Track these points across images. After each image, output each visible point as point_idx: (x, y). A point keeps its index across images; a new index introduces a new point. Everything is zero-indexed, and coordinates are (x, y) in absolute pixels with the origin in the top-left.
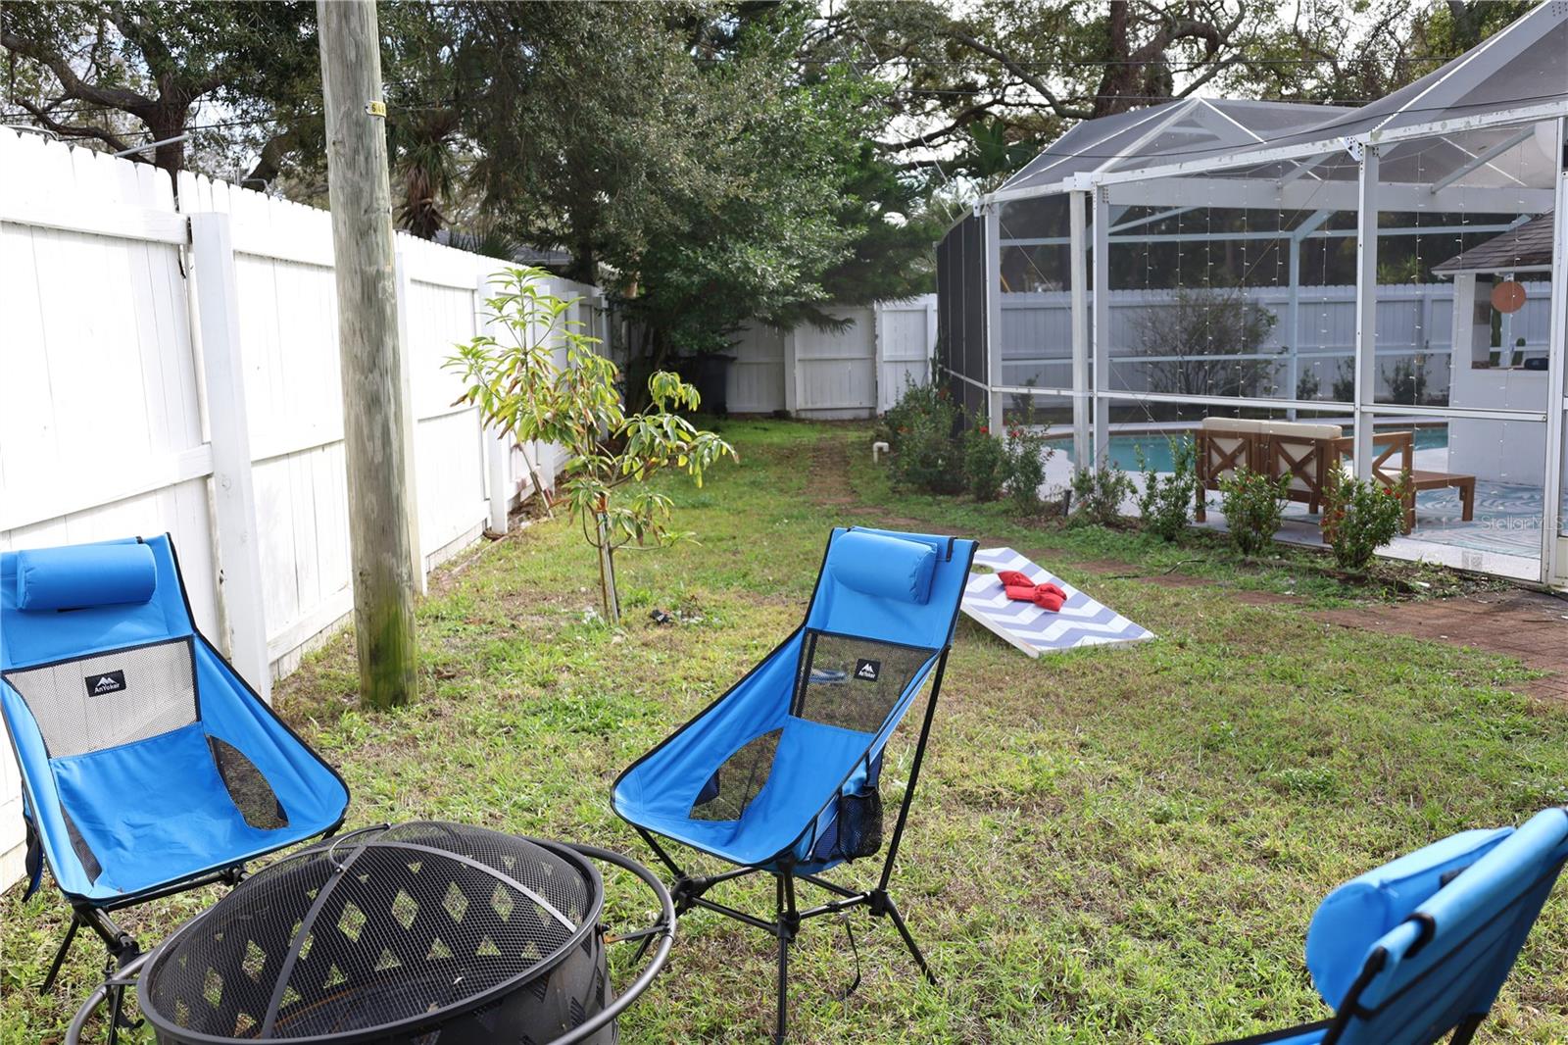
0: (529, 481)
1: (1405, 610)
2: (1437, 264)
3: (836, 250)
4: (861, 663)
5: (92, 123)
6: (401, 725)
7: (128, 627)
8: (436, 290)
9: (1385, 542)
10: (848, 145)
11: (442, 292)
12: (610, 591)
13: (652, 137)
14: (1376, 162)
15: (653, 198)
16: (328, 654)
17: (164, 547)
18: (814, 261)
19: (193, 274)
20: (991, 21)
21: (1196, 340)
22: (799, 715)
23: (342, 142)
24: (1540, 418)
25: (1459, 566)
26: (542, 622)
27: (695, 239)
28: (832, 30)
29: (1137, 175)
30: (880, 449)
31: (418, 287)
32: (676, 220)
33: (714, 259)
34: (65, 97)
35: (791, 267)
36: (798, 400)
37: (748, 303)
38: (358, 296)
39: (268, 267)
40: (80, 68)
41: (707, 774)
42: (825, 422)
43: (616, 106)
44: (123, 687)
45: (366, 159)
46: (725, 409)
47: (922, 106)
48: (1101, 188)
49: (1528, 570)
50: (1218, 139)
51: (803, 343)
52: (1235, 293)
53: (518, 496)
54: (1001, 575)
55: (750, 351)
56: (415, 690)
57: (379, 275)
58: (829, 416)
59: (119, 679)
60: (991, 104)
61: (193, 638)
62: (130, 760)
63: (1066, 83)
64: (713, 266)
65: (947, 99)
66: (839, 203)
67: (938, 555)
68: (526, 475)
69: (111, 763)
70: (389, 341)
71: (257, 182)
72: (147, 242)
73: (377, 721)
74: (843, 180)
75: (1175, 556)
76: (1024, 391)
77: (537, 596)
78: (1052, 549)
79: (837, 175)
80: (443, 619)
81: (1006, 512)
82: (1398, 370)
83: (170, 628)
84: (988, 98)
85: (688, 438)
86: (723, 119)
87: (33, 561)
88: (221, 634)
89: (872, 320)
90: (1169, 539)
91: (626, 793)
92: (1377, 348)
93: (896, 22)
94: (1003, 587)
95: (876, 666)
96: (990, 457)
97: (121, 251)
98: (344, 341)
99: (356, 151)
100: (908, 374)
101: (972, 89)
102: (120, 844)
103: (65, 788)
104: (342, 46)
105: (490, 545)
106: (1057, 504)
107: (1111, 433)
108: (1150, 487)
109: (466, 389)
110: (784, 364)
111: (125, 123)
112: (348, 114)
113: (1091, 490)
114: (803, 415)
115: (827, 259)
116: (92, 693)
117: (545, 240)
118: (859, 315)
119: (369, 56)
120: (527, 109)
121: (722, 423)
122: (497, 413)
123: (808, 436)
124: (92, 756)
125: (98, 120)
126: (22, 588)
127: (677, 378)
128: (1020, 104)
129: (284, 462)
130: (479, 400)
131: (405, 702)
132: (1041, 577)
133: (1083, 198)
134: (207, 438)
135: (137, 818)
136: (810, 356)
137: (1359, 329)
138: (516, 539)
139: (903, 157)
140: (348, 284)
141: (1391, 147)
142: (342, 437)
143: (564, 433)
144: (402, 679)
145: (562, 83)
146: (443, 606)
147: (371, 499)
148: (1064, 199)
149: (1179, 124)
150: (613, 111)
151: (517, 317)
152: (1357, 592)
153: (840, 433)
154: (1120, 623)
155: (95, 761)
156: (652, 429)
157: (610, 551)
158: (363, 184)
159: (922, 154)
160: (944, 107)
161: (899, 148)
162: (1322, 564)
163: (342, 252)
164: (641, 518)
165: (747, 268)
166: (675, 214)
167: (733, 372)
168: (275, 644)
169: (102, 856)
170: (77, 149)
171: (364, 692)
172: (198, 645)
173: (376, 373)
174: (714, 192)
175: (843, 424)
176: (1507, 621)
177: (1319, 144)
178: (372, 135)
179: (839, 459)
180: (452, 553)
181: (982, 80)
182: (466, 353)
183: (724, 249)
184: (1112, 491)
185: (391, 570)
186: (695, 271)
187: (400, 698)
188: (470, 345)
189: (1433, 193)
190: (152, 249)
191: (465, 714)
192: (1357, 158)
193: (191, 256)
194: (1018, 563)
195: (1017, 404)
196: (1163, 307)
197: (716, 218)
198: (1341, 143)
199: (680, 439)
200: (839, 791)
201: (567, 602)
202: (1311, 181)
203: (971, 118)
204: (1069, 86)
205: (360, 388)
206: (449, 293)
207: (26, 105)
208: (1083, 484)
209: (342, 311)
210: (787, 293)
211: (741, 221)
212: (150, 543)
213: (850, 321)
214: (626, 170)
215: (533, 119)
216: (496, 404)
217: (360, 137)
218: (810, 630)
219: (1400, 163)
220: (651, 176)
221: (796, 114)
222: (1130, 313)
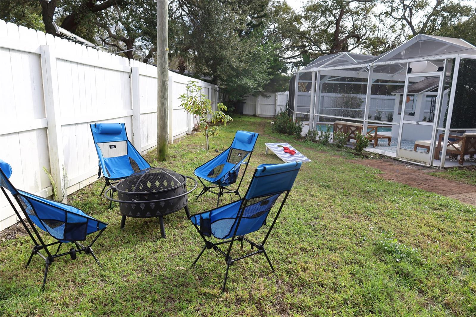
0: (197, 125)
1: (365, 161)
2: (393, 91)
3: (267, 81)
4: (239, 153)
5: (114, 43)
6: (164, 164)
7: (117, 138)
8: (179, 84)
9: (365, 148)
10: (270, 58)
11: (181, 84)
12: (207, 145)
13: (228, 54)
14: (373, 69)
15: (228, 67)
16: (153, 152)
17: (123, 125)
18: (261, 83)
19: (132, 78)
20: (310, 31)
21: (346, 105)
22: (228, 162)
23: (160, 55)
24: (398, 124)
25: (381, 154)
26: (194, 150)
27: (237, 76)
28: (274, 31)
29: (326, 69)
30: (272, 123)
31: (176, 83)
32: (232, 72)
33: (240, 81)
34: (109, 37)
35: (256, 84)
36: (258, 112)
37: (246, 91)
38: (161, 84)
39: (146, 78)
40: (112, 31)
41: (211, 170)
42: (264, 118)
43: (222, 47)
44: (115, 148)
45: (164, 59)
46: (243, 113)
47: (294, 49)
48: (319, 71)
49: (393, 155)
50: (348, 61)
51: (260, 100)
52: (355, 95)
53: (195, 127)
54: (284, 148)
55: (249, 102)
56: (167, 158)
57: (165, 81)
58: (265, 116)
59: (115, 146)
60: (308, 50)
61: (127, 141)
62: (116, 159)
63: (326, 46)
64: (239, 82)
65: (299, 48)
66: (267, 71)
67: (253, 136)
68: (196, 123)
69: (113, 160)
70: (166, 93)
71: (145, 61)
72: (124, 72)
73: (160, 163)
74: (270, 65)
75: (324, 148)
76: (306, 113)
77: (194, 146)
78: (300, 145)
79: (268, 64)
80: (175, 148)
81: (294, 138)
82: (389, 114)
83: (124, 138)
84: (308, 48)
85: (224, 116)
86: (244, 51)
87: (102, 125)
88: (133, 141)
89: (276, 96)
90: (324, 145)
91: (197, 171)
92: (370, 109)
93: (287, 31)
94: (284, 150)
95: (241, 154)
96: (292, 126)
97: (119, 73)
98: (158, 92)
99: (162, 57)
100: (281, 108)
101: (305, 46)
102: (114, 173)
103: (105, 162)
104: (161, 37)
105: (187, 136)
106: (305, 137)
107: (317, 124)
108: (321, 134)
109: (182, 103)
110: (256, 105)
111: (121, 43)
112: (161, 50)
113: (311, 134)
114: (259, 116)
115: (264, 82)
116: (110, 148)
117: (206, 74)
118: (273, 95)
119: (166, 39)
120: (203, 47)
121: (241, 116)
122: (188, 109)
123: (259, 120)
124: (110, 158)
125: (116, 43)
126: (100, 129)
127: (223, 104)
128: (315, 50)
129: (146, 115)
130: (184, 105)
131: (165, 160)
132: (292, 149)
133: (315, 73)
134: (132, 109)
135: (117, 169)
136: (261, 103)
137: (366, 104)
138: (193, 135)
139: (288, 61)
140: (160, 82)
141: (376, 67)
142: (157, 111)
143: (200, 113)
144: (165, 156)
145: (211, 42)
146: (176, 146)
147: (162, 122)
148: (311, 73)
149: (340, 58)
150: (221, 48)
151: (192, 90)
152: (357, 157)
153: (266, 120)
154: (305, 158)
155: (110, 159)
156: (217, 114)
157: (208, 137)
158: (164, 64)
159: (294, 60)
160: (298, 50)
161: (287, 58)
162: (353, 151)
163: (159, 76)
164: (214, 131)
165: (246, 83)
166: (232, 71)
167: (245, 106)
168: (142, 148)
169: (111, 174)
170: (112, 54)
171: (158, 158)
172: (128, 142)
173: (164, 99)
174: (241, 67)
175: (267, 118)
176: (384, 164)
177: (362, 65)
178: (166, 54)
179: (263, 125)
180: (179, 136)
181: (307, 44)
182: (182, 96)
183: (242, 79)
184: (315, 134)
185: (164, 136)
186: (235, 83)
187: (164, 160)
188: (183, 95)
189: (393, 76)
190: (125, 73)
191: (176, 163)
192: (368, 68)
193: (131, 75)
194: (288, 146)
195: (305, 117)
196: (339, 97)
197: (241, 72)
198: (366, 65)
199: (222, 116)
200: (229, 172)
201: (200, 147)
202: (366, 72)
203: (304, 53)
204: (327, 47)
205: (161, 101)
206: (182, 84)
207: (101, 38)
208: (309, 133)
209: (158, 87)
210: (255, 89)
211: (246, 73)
212: (121, 124)
213: (270, 96)
214: (222, 61)
215: (204, 49)
216: (187, 107)
217: (163, 54)
218: (231, 148)
219: (378, 69)
220: (228, 63)
221: (259, 51)
222: (332, 98)
